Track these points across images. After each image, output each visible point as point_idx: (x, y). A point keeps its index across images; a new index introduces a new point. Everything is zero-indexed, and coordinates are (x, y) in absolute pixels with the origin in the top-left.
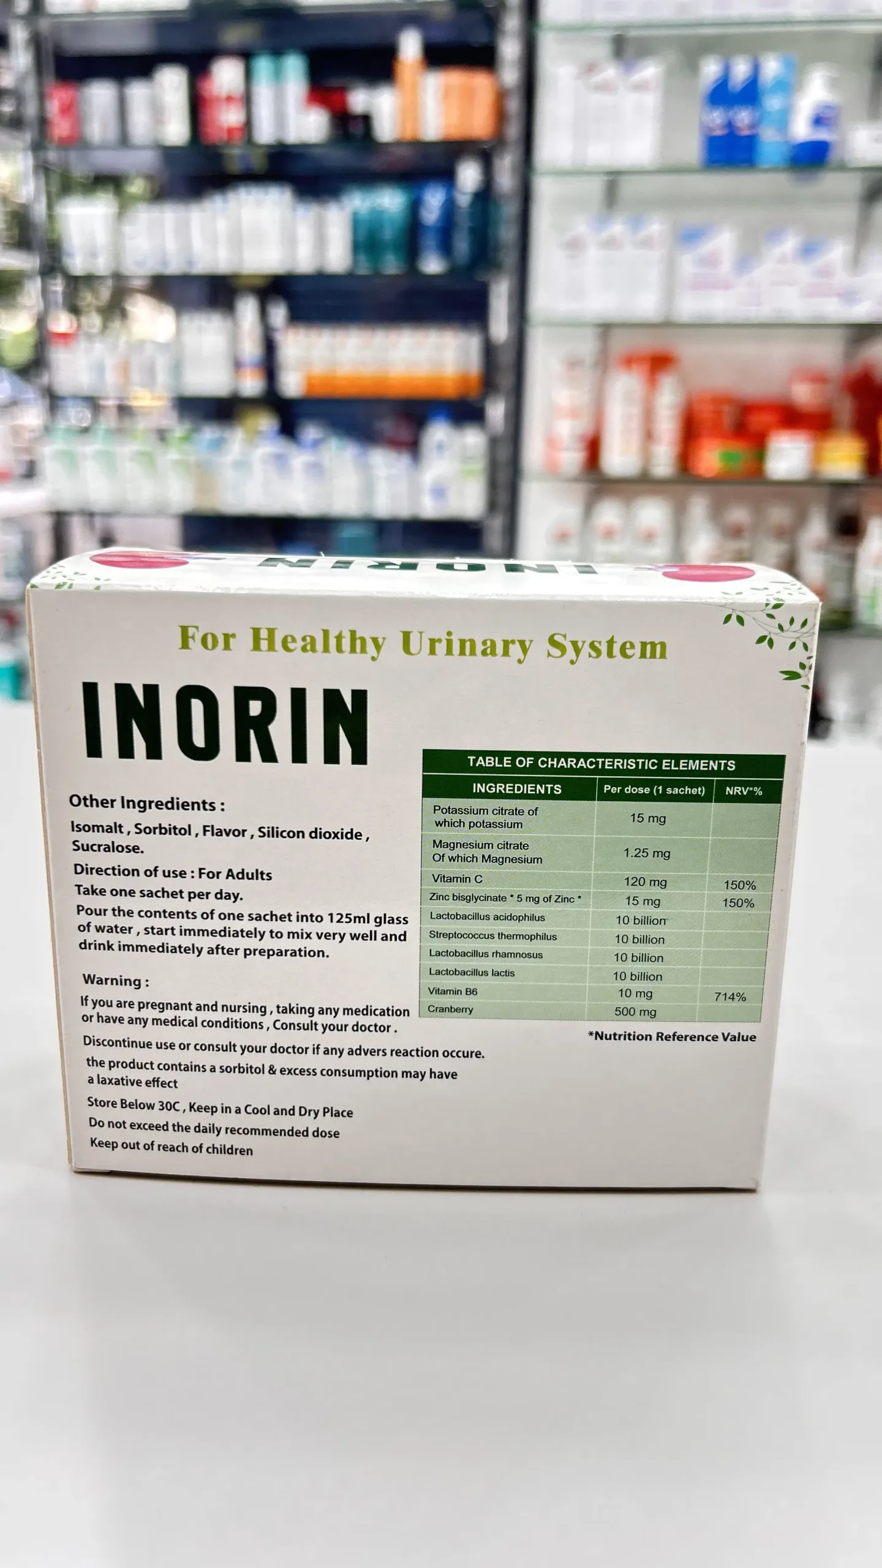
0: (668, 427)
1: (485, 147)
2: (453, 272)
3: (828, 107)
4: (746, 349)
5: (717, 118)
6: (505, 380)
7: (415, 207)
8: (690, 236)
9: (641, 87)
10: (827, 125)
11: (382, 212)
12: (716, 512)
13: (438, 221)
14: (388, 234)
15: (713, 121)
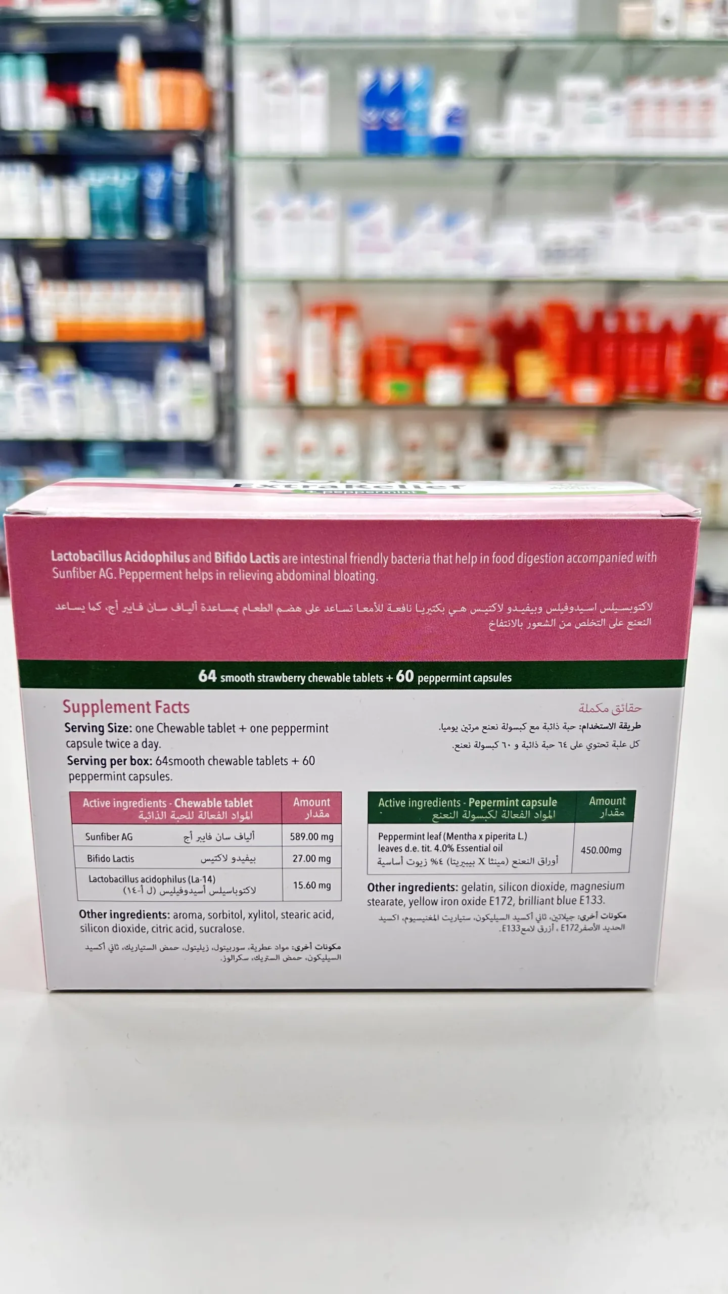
0: (350, 364)
1: (196, 135)
2: (175, 236)
3: (456, 109)
4: (413, 301)
5: (372, 116)
6: (225, 326)
7: (141, 183)
8: (356, 210)
9: (309, 90)
10: (458, 124)
11: (113, 187)
12: (395, 431)
13: (161, 196)
14: (119, 206)
15: (369, 119)
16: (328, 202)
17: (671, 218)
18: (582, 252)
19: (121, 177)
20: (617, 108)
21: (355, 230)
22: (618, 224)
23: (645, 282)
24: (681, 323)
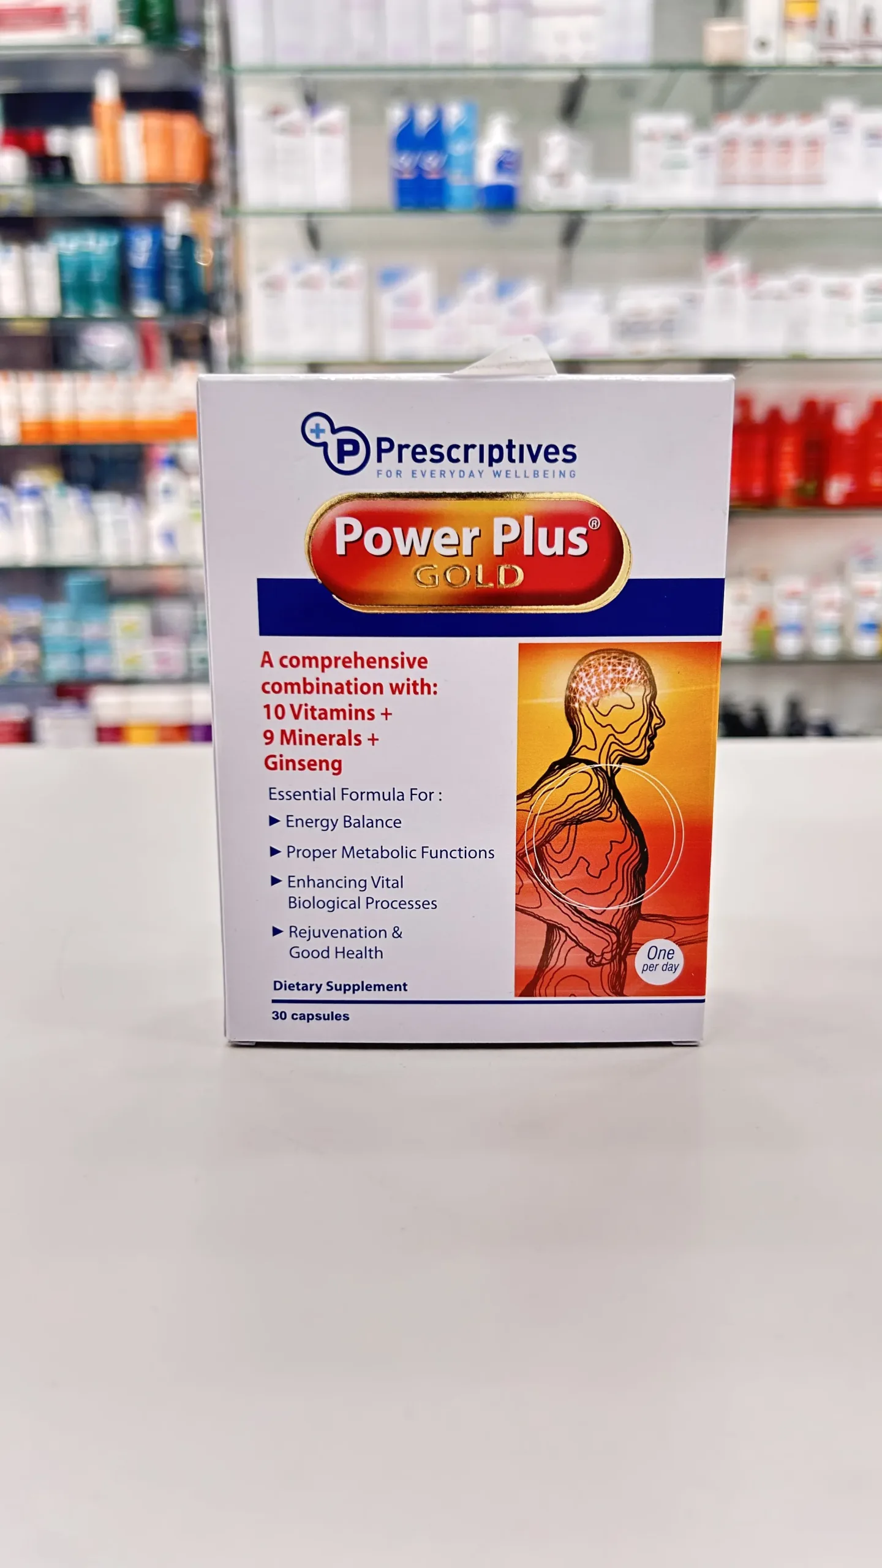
1: (191, 190)
2: (167, 313)
3: (508, 152)
5: (406, 161)
7: (123, 250)
8: (389, 277)
9: (325, 130)
10: (510, 170)
11: (88, 254)
14: (98, 276)
15: (401, 165)
16: (353, 267)
17: (774, 283)
18: (668, 325)
19: (98, 242)
20: (704, 150)
21: (387, 302)
22: (710, 291)
23: (745, 361)
24: (791, 411)
